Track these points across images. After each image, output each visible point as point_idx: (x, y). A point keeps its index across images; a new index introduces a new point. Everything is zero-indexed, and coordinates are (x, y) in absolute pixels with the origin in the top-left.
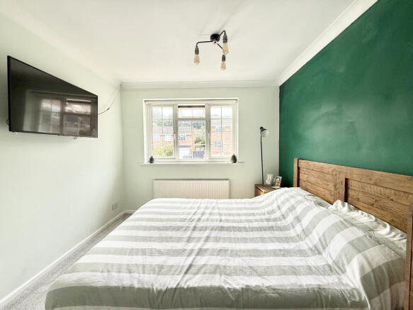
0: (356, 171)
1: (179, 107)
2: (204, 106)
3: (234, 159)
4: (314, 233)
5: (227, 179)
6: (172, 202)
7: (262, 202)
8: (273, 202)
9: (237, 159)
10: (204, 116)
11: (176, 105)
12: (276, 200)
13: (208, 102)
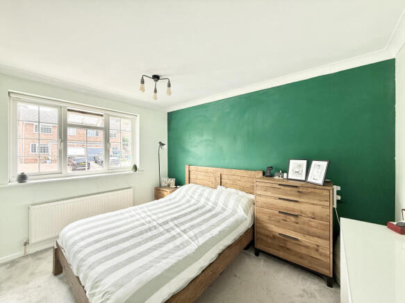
0: (225, 170)
1: (68, 110)
2: (102, 115)
3: (135, 168)
4: (219, 202)
5: (130, 188)
6: (105, 218)
7: (175, 197)
8: (185, 196)
9: (138, 167)
10: (103, 126)
11: (65, 107)
12: (187, 193)
13: (107, 112)
